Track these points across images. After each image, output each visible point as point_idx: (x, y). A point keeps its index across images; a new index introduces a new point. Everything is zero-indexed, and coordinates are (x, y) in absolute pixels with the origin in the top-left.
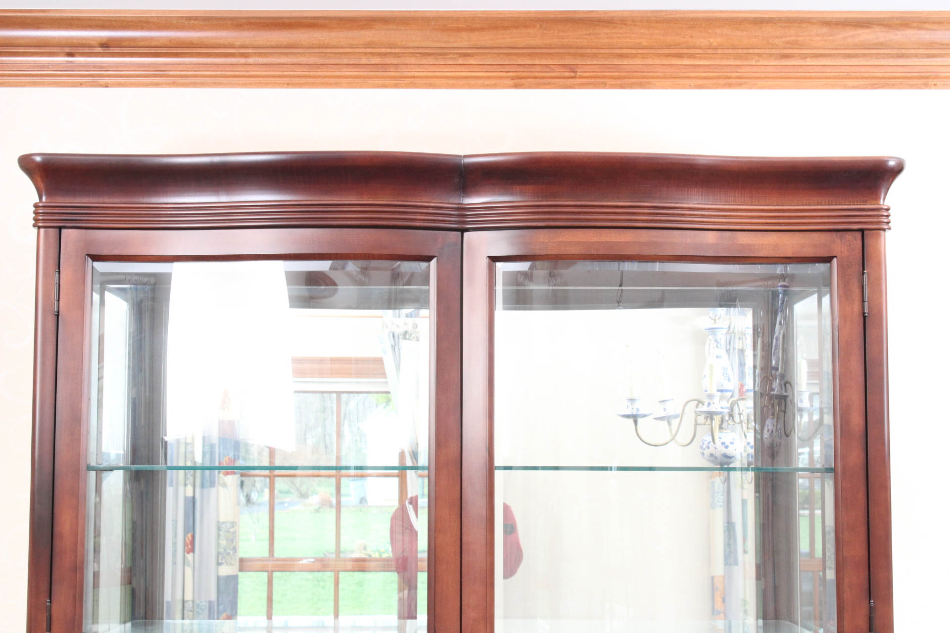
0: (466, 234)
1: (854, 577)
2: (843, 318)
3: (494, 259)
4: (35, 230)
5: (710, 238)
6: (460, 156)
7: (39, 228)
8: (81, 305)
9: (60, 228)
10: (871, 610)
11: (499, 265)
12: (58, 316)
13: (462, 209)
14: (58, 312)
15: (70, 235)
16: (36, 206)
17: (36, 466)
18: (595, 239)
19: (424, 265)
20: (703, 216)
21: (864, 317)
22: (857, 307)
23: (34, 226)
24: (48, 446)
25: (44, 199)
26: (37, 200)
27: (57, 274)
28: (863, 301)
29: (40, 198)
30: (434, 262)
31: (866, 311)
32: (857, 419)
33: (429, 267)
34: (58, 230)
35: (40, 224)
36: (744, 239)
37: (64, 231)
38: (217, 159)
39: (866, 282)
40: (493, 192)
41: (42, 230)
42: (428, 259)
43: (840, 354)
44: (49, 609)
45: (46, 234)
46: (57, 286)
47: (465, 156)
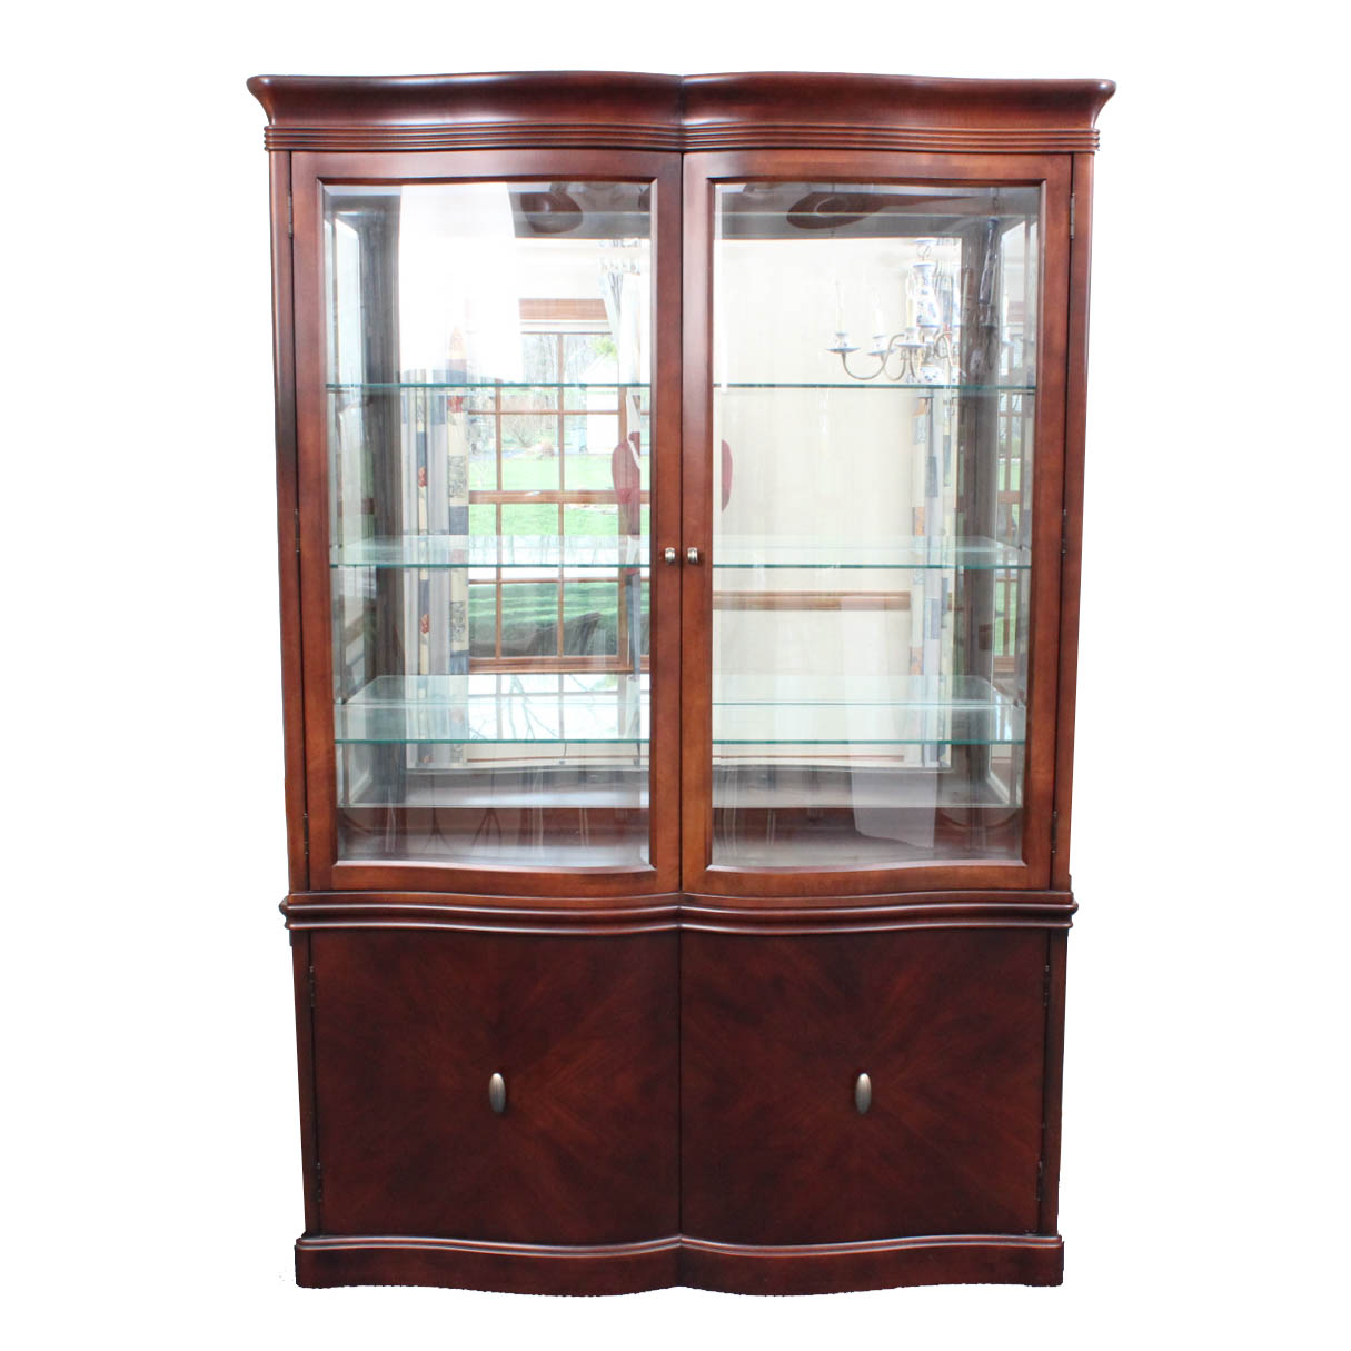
0: (686, 156)
1: (1051, 490)
2: (1050, 240)
3: (713, 181)
4: (267, 154)
5: (924, 160)
6: (679, 77)
7: (270, 151)
8: (314, 228)
9: (290, 151)
10: (1064, 520)
11: (718, 186)
12: (292, 239)
13: (683, 130)
14: (293, 234)
15: (300, 159)
16: (266, 129)
17: (279, 383)
18: (812, 160)
19: (644, 186)
20: (917, 138)
21: (1071, 240)
22: (1063, 229)
23: (266, 149)
24: (289, 367)
25: (273, 122)
26: (267, 124)
27: (289, 198)
28: (1070, 224)
29: (270, 121)
30: (654, 184)
31: (1072, 233)
32: (1059, 339)
33: (649, 190)
34: (287, 154)
35: (271, 148)
36: (956, 161)
37: (294, 155)
38: (441, 80)
39: (1073, 206)
40: (712, 113)
41: (273, 153)
42: (649, 180)
43: (1047, 275)
44: (298, 518)
45: (277, 157)
46: (289, 209)
47: (686, 77)
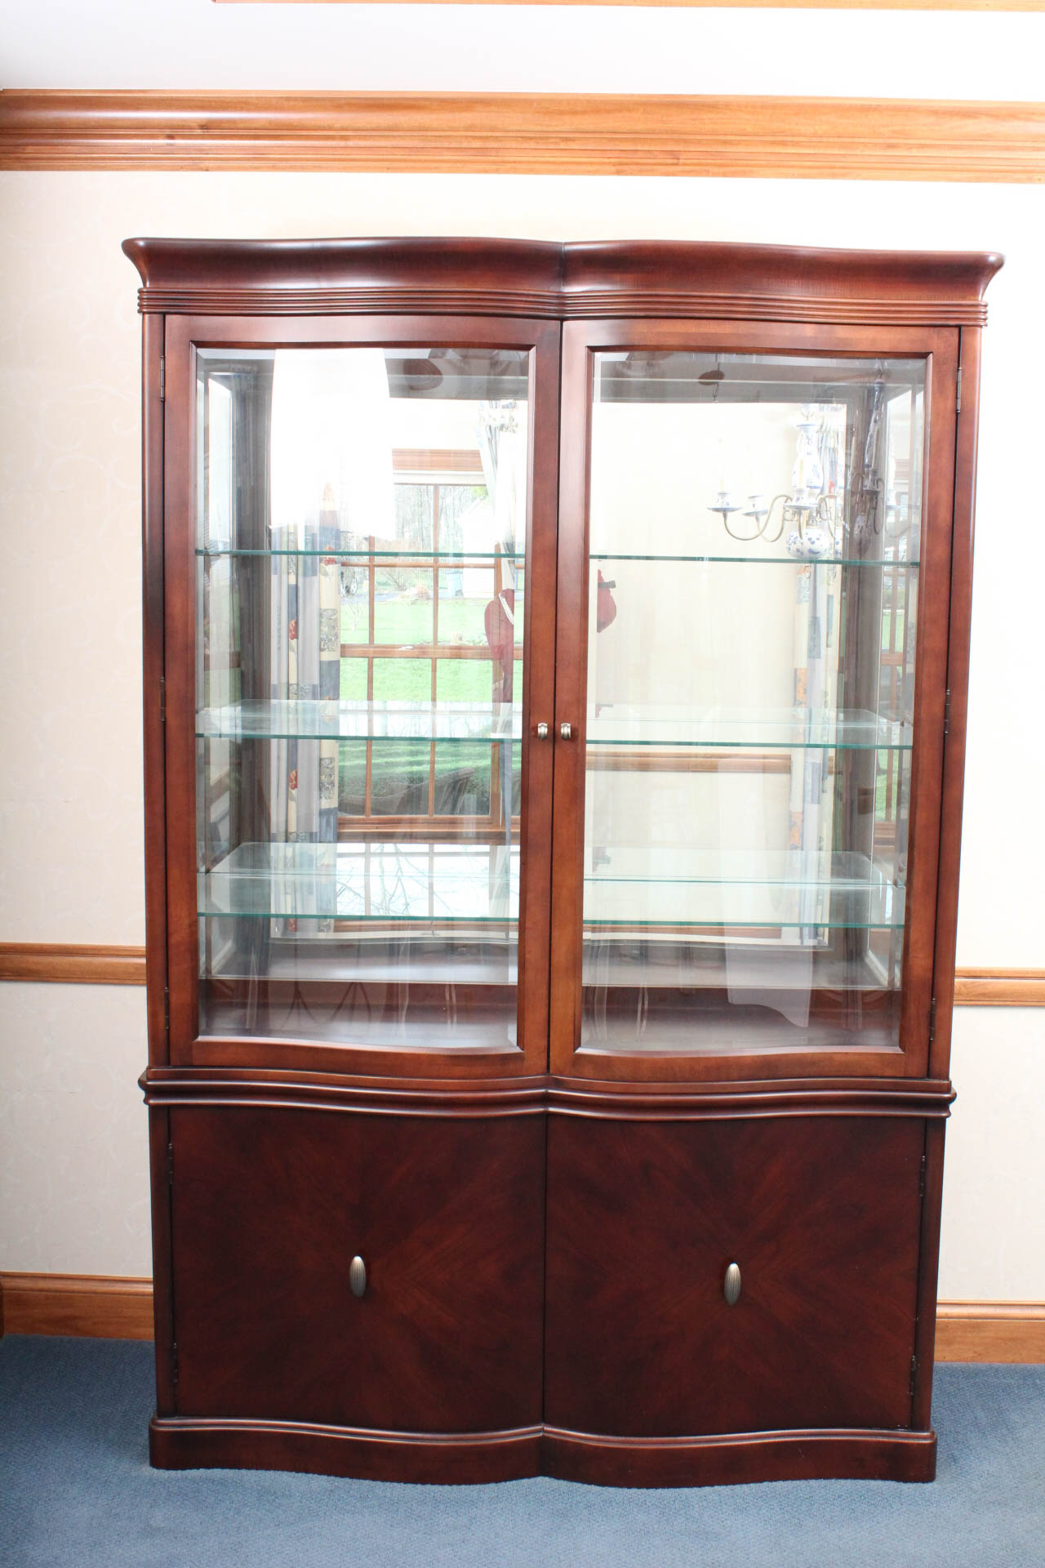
0: (565, 324)
1: (935, 668)
2: (936, 413)
3: (593, 349)
4: (140, 316)
5: (809, 331)
6: (561, 243)
7: (144, 313)
8: (186, 391)
9: (164, 314)
10: (947, 699)
11: (598, 355)
12: (164, 402)
13: (562, 297)
14: (164, 398)
15: (173, 321)
16: (140, 291)
17: (147, 547)
18: (694, 330)
19: (522, 354)
20: (803, 309)
21: (957, 414)
22: (950, 404)
23: (139, 312)
24: (158, 530)
25: (148, 284)
26: (141, 286)
27: (162, 362)
28: (957, 398)
29: (144, 283)
30: (533, 351)
31: (959, 408)
32: (944, 515)
33: (528, 356)
34: (162, 316)
35: (145, 310)
36: (842, 332)
37: (168, 317)
38: (318, 244)
39: (960, 379)
40: (594, 281)
41: (147, 316)
42: (528, 348)
43: (932, 450)
44: (163, 686)
45: (151, 320)
46: (162, 373)
47: (566, 244)
